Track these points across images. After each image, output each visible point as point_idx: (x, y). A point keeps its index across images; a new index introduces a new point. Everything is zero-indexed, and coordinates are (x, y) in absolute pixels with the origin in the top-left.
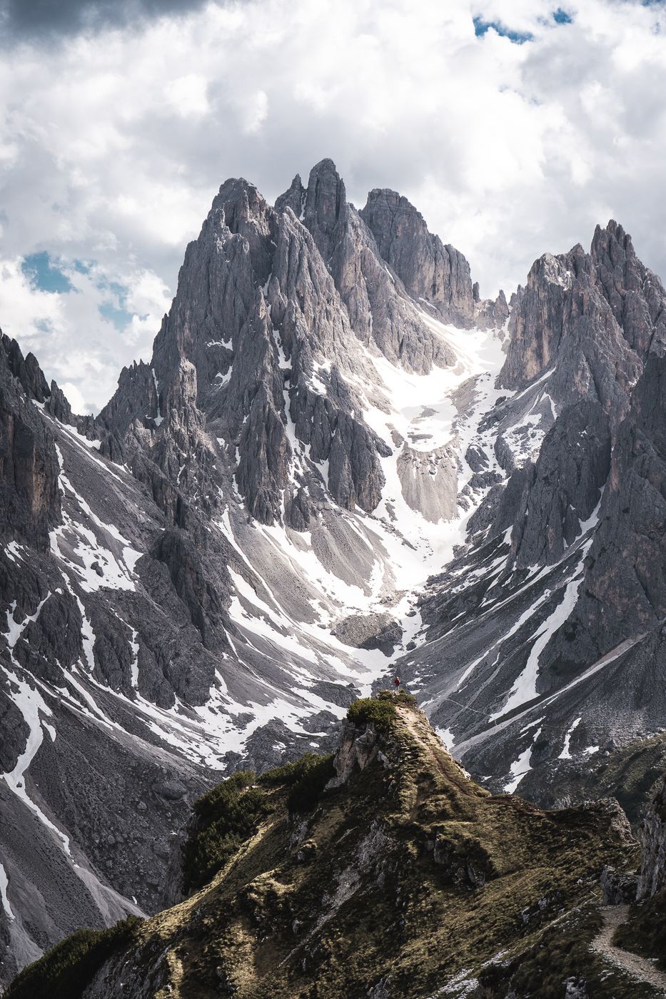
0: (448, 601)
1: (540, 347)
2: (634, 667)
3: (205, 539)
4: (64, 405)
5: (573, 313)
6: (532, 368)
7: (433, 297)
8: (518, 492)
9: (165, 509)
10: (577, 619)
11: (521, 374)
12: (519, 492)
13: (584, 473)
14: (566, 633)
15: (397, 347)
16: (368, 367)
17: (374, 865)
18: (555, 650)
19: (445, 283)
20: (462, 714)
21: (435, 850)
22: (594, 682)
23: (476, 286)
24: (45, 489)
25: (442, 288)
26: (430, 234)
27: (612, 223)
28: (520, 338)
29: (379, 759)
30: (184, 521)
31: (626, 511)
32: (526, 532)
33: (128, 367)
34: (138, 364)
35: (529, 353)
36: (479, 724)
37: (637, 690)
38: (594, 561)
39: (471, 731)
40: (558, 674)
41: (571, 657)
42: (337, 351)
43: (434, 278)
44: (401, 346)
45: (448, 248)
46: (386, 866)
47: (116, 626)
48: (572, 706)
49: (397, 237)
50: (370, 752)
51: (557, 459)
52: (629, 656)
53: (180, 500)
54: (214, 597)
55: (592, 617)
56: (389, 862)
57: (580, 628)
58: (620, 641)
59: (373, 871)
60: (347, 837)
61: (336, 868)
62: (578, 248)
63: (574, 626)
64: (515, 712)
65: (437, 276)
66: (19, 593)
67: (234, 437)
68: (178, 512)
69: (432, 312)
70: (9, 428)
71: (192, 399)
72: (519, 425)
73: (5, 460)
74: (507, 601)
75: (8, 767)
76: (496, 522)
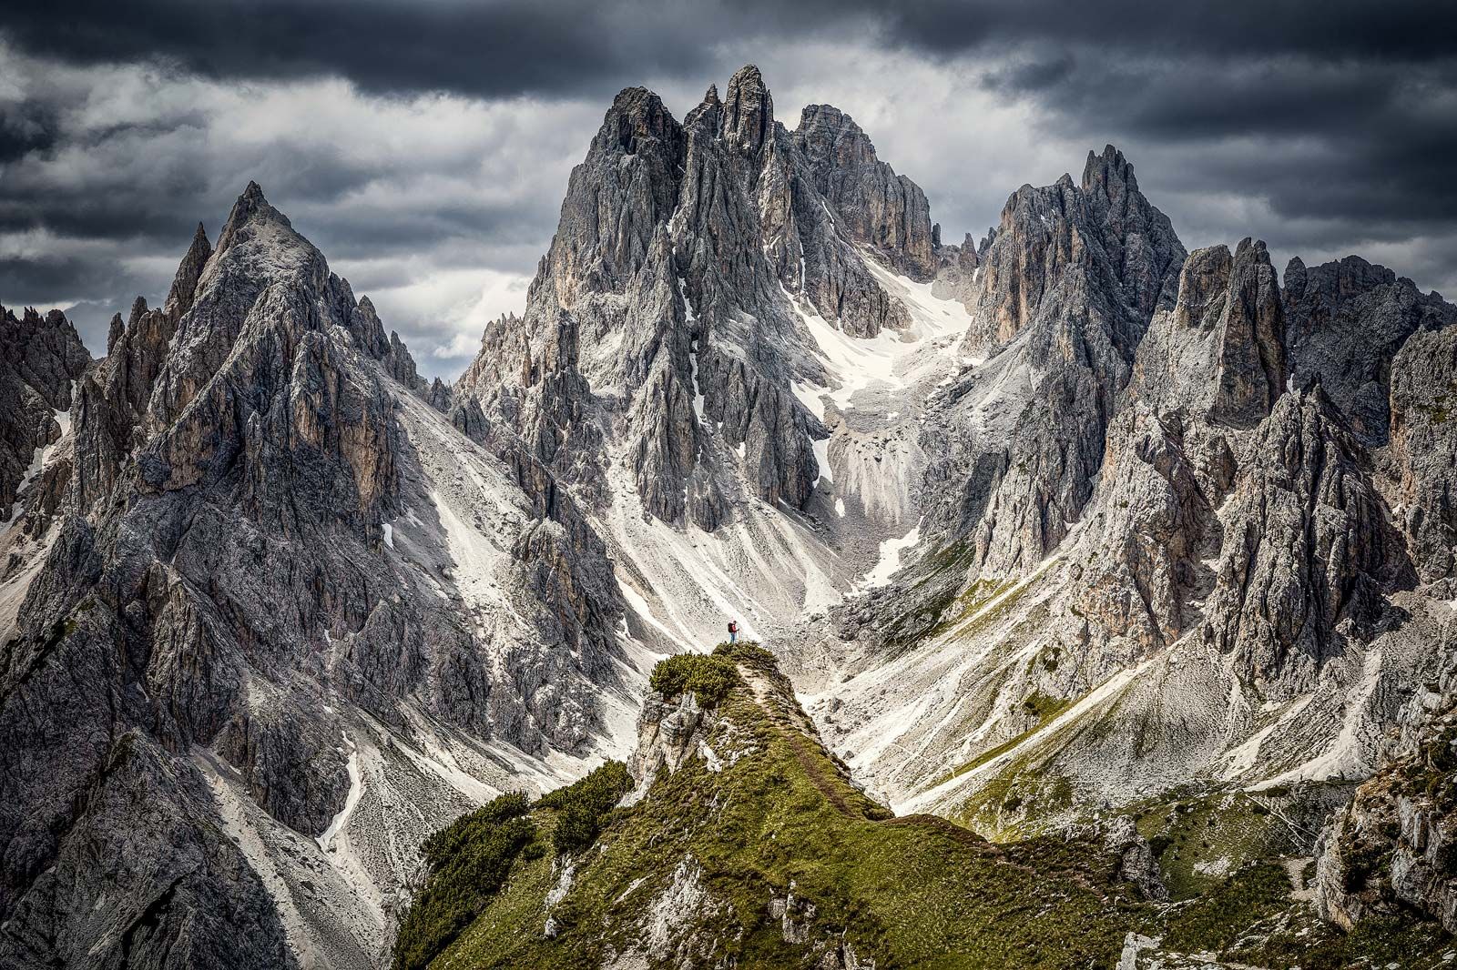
0: (895, 620)
1: (1016, 303)
2: (1133, 706)
3: (585, 537)
4: (407, 363)
5: (1059, 260)
6: (1006, 328)
7: (882, 241)
8: (986, 483)
9: (534, 496)
10: (1060, 644)
11: (992, 337)
13: (1071, 457)
14: (1045, 661)
15: (836, 302)
16: (798, 325)
17: (675, 944)
18: (1030, 683)
19: (897, 224)
20: (910, 763)
21: (784, 917)
23: (937, 227)
24: (378, 468)
25: (893, 231)
26: (879, 163)
27: (1110, 148)
28: (991, 292)
29: (700, 756)
30: (558, 513)
31: (1124, 505)
32: (995, 532)
33: (495, 322)
34: (508, 317)
35: (1003, 312)
36: (932, 776)
37: (1136, 733)
38: (1082, 570)
39: (922, 785)
40: (1035, 714)
41: (1051, 692)
42: (759, 305)
43: (884, 218)
44: (841, 300)
45: (901, 181)
46: (695, 947)
47: (466, 644)
48: (1053, 754)
49: (838, 165)
50: (686, 744)
51: (1036, 440)
52: (1127, 690)
53: (553, 487)
54: (594, 610)
55: (1079, 640)
56: (701, 939)
57: (1063, 655)
58: (1114, 672)
59: (671, 956)
60: (634, 892)
61: (608, 951)
62: (1068, 179)
63: (1057, 652)
64: (978, 762)
65: (887, 214)
66: (340, 600)
67: (625, 410)
68: (551, 502)
69: (880, 260)
70: (332, 389)
71: (573, 360)
72: (989, 399)
73: (327, 430)
74: (969, 620)
75: (318, 824)
76: (958, 520)
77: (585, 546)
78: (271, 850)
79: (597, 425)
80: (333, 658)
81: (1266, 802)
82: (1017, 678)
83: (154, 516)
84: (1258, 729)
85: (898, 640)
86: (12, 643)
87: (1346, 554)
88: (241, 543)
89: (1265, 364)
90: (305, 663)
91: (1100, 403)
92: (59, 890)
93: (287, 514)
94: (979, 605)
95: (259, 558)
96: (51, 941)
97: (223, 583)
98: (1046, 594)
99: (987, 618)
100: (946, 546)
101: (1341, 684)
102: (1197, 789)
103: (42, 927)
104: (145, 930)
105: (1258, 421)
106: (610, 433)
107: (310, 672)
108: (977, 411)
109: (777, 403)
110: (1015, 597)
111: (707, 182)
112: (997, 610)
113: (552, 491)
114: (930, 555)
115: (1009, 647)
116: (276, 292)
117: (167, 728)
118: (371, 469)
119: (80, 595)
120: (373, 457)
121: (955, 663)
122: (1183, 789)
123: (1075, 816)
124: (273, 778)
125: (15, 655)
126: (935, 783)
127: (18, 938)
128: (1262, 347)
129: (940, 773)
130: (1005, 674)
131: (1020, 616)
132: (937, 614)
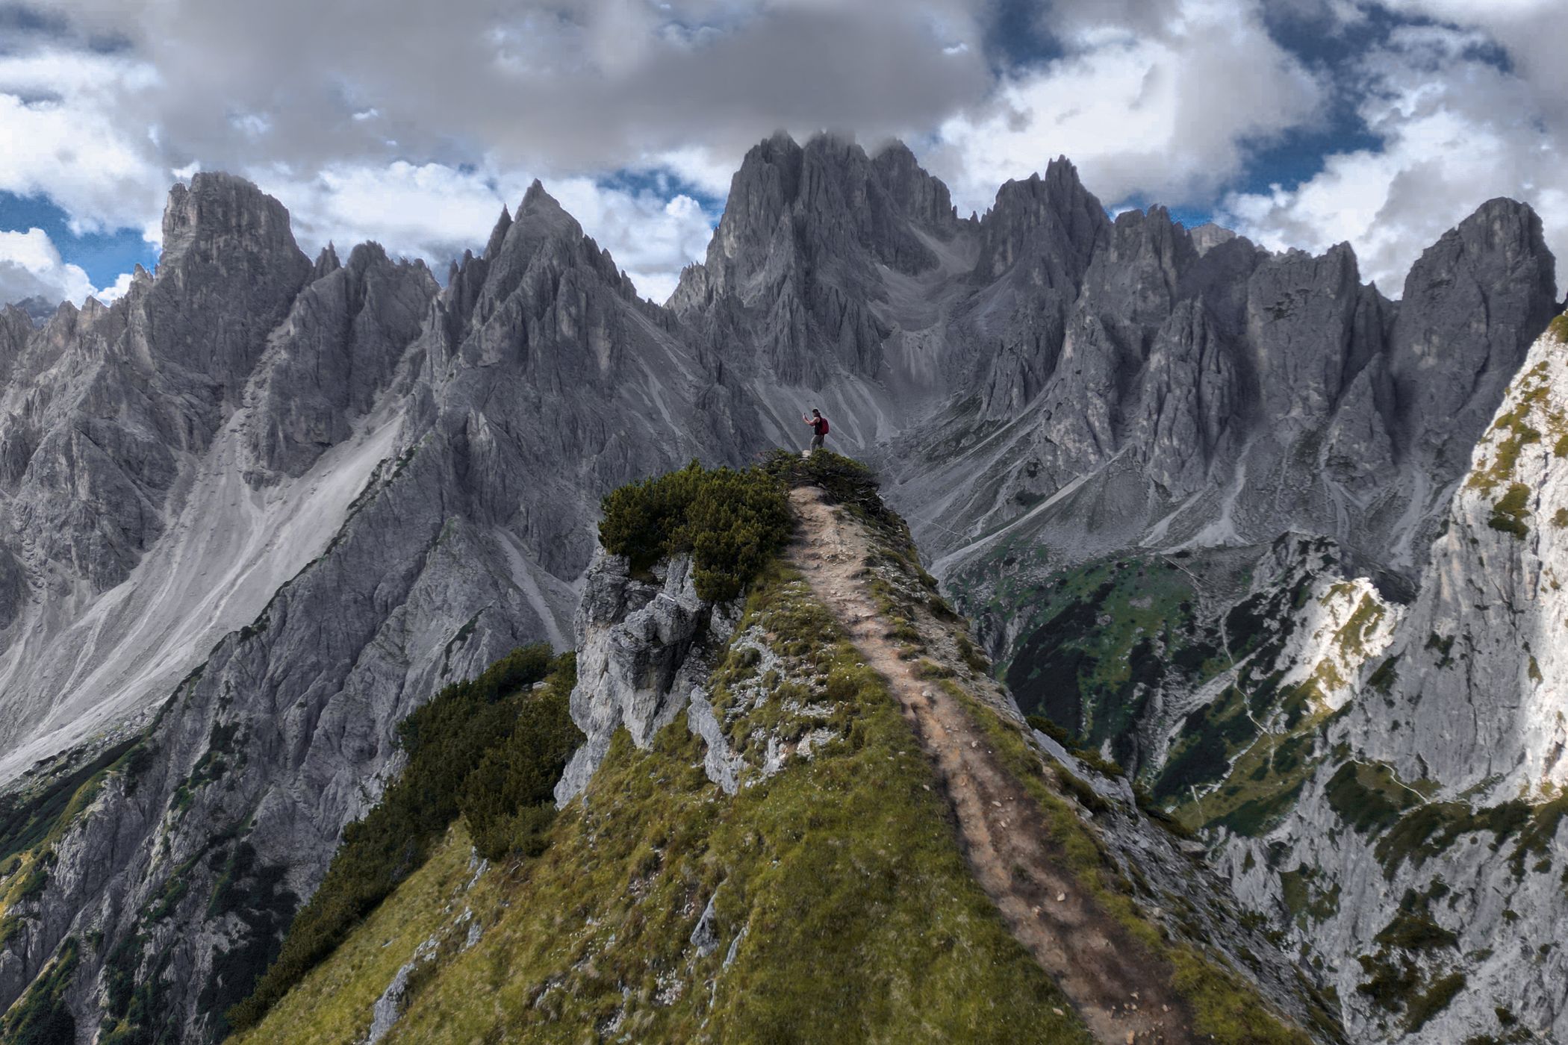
0: (932, 446)
1: (1005, 251)
2: (1086, 500)
3: (741, 395)
4: (631, 290)
7: (922, 216)
9: (709, 370)
10: (1038, 460)
11: (990, 272)
12: (989, 361)
13: (1042, 344)
14: (1028, 472)
15: (894, 255)
16: (870, 268)
18: (1019, 485)
19: (931, 207)
22: (1054, 511)
23: (955, 208)
24: (612, 353)
25: (929, 210)
26: (920, 169)
27: (1062, 157)
28: (990, 244)
30: (724, 381)
31: (1079, 372)
32: (995, 390)
33: (687, 267)
34: (695, 264)
35: (997, 257)
37: (1089, 518)
39: (952, 549)
40: (1023, 504)
41: (1033, 491)
43: (923, 202)
44: (897, 254)
45: (933, 179)
51: (1020, 334)
52: (1082, 489)
53: (721, 365)
55: (1050, 458)
57: (1040, 467)
58: (1074, 478)
62: (1035, 176)
63: (1036, 465)
64: (987, 535)
65: (925, 200)
66: (588, 434)
67: (765, 318)
68: (720, 374)
69: (921, 228)
70: (583, 304)
71: (733, 288)
72: (989, 310)
73: (580, 329)
74: (980, 445)
75: (572, 575)
76: (971, 383)
77: (741, 401)
78: (543, 590)
79: (749, 327)
80: (584, 469)
81: (1176, 562)
82: (1010, 482)
83: (471, 382)
84: (1167, 514)
85: (933, 459)
86: (383, 461)
87: (1222, 403)
88: (526, 399)
89: (1167, 283)
90: (566, 473)
91: (1061, 310)
92: (408, 617)
93: (554, 380)
94: (986, 436)
95: (538, 408)
96: (402, 649)
97: (514, 423)
98: (1028, 429)
99: (990, 444)
100: (963, 400)
101: (1220, 485)
102: (1129, 552)
103: (397, 641)
104: (458, 643)
105: (1164, 319)
106: (756, 332)
107: (569, 479)
108: (981, 317)
109: (858, 314)
110: (1008, 430)
111: (815, 179)
112: (997, 439)
113: (720, 369)
114: (954, 406)
115: (1004, 462)
116: (549, 246)
117: (478, 514)
118: (608, 352)
119: (424, 431)
120: (608, 345)
121: (970, 473)
122: (1121, 554)
123: (1050, 570)
124: (544, 545)
125: (384, 469)
126: (960, 547)
127: (382, 647)
128: (1165, 273)
129: (962, 541)
130: (1003, 480)
131: (1012, 443)
132: (958, 442)
